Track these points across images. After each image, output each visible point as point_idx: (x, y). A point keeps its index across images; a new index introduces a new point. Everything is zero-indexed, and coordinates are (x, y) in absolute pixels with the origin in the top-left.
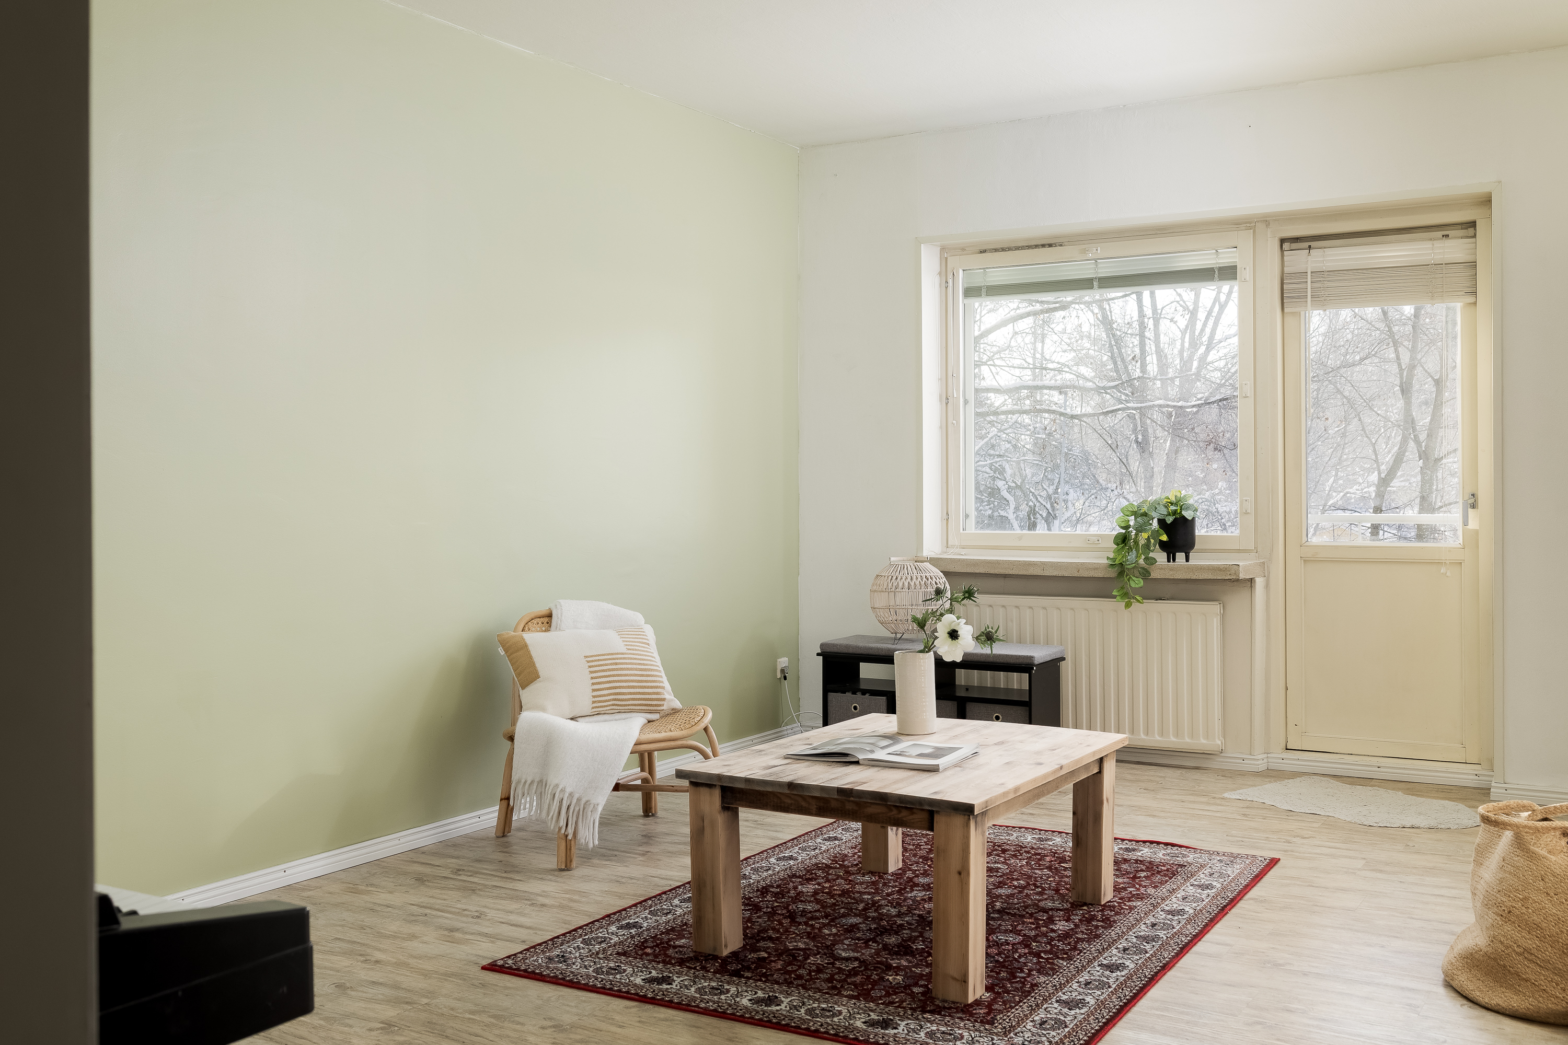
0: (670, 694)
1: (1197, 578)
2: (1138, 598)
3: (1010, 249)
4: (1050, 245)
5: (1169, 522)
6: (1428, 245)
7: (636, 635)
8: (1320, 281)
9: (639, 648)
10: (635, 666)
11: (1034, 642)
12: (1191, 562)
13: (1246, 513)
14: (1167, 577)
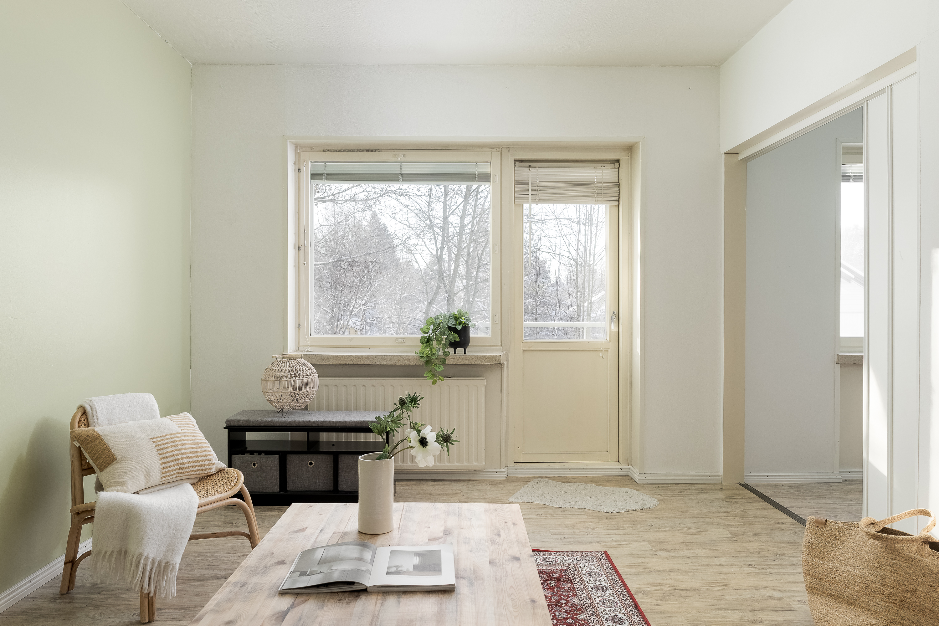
0: (216, 460)
1: (475, 363)
2: (441, 377)
3: (344, 150)
4: (372, 151)
5: (459, 329)
6: (593, 171)
7: (184, 419)
8: (535, 187)
9: (189, 428)
10: (190, 442)
11: (366, 409)
12: (468, 354)
13: (496, 323)
14: (456, 364)
